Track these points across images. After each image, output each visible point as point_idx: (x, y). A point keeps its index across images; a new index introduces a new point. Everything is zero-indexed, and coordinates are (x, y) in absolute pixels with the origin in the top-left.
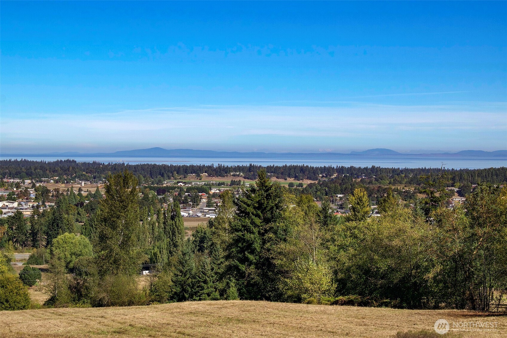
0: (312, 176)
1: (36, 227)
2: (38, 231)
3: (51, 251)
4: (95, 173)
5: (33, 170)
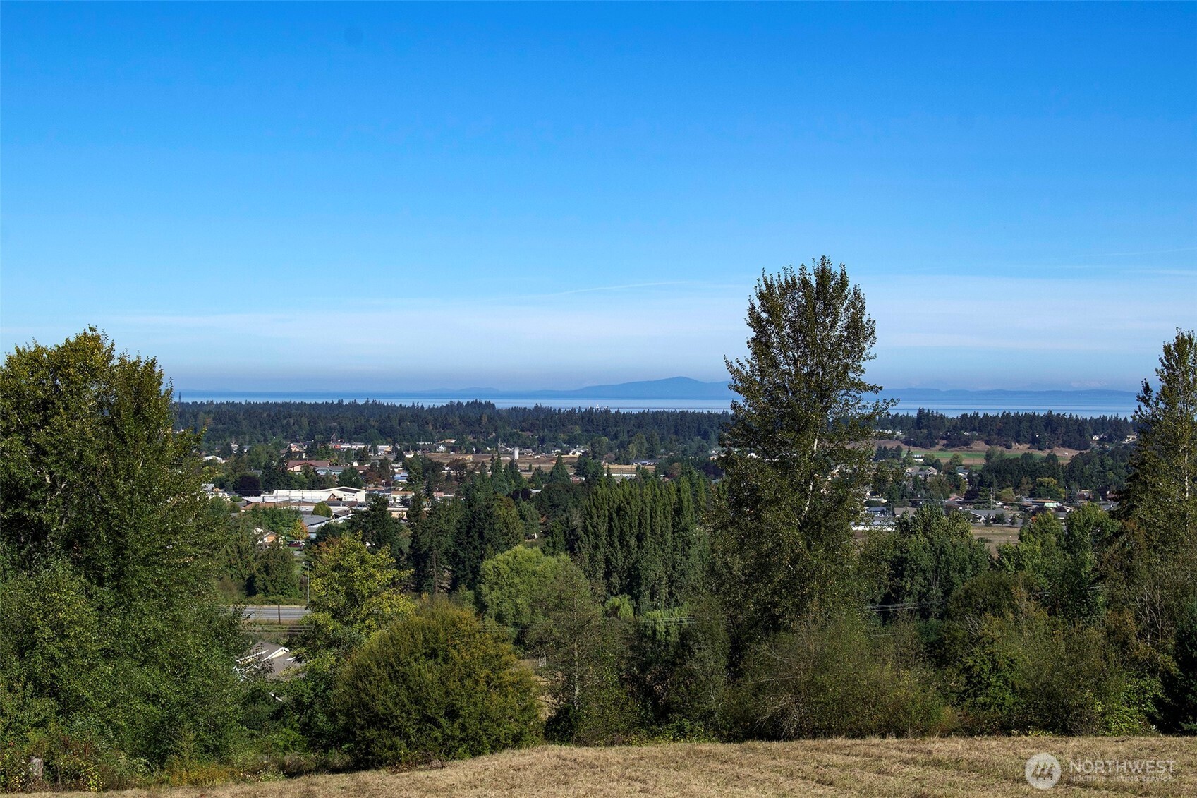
0: (1075, 439)
1: (425, 539)
2: (430, 549)
3: (478, 597)
4: (543, 430)
5: (395, 424)
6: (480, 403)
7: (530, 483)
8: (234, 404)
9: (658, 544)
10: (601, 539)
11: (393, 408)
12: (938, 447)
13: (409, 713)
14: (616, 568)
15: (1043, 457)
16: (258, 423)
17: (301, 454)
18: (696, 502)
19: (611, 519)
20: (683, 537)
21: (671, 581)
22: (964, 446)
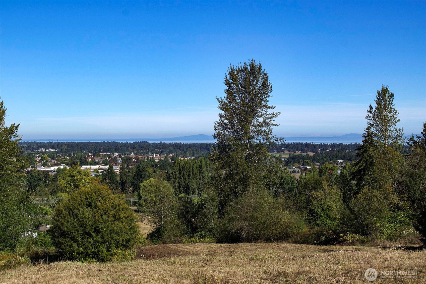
0: (313, 150)
1: (125, 178)
2: (126, 181)
3: (139, 194)
4: (162, 149)
5: (119, 147)
6: (144, 142)
7: (158, 163)
8: (73, 143)
9: (194, 177)
10: (177, 176)
11: (119, 143)
12: (275, 152)
13: (78, 231)
14: (182, 185)
15: (305, 155)
16: (80, 147)
17: (92, 156)
18: (206, 165)
19: (180, 170)
20: (202, 175)
21: (199, 189)
22: (282, 152)
